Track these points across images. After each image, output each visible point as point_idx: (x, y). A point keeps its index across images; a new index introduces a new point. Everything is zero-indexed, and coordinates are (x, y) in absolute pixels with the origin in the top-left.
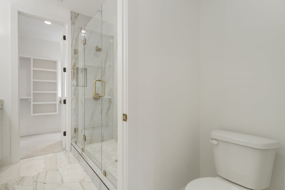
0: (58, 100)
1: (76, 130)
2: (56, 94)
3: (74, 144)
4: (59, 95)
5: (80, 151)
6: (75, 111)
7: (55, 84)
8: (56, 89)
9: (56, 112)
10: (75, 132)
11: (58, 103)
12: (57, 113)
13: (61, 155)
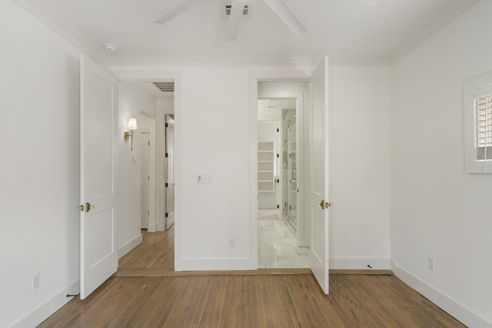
0: (274, 178)
1: (286, 204)
2: (272, 173)
3: (284, 215)
4: (275, 174)
5: (287, 218)
6: (285, 190)
7: (272, 163)
8: (272, 169)
9: (272, 190)
10: (285, 206)
11: (274, 182)
12: (274, 191)
13: (276, 222)
